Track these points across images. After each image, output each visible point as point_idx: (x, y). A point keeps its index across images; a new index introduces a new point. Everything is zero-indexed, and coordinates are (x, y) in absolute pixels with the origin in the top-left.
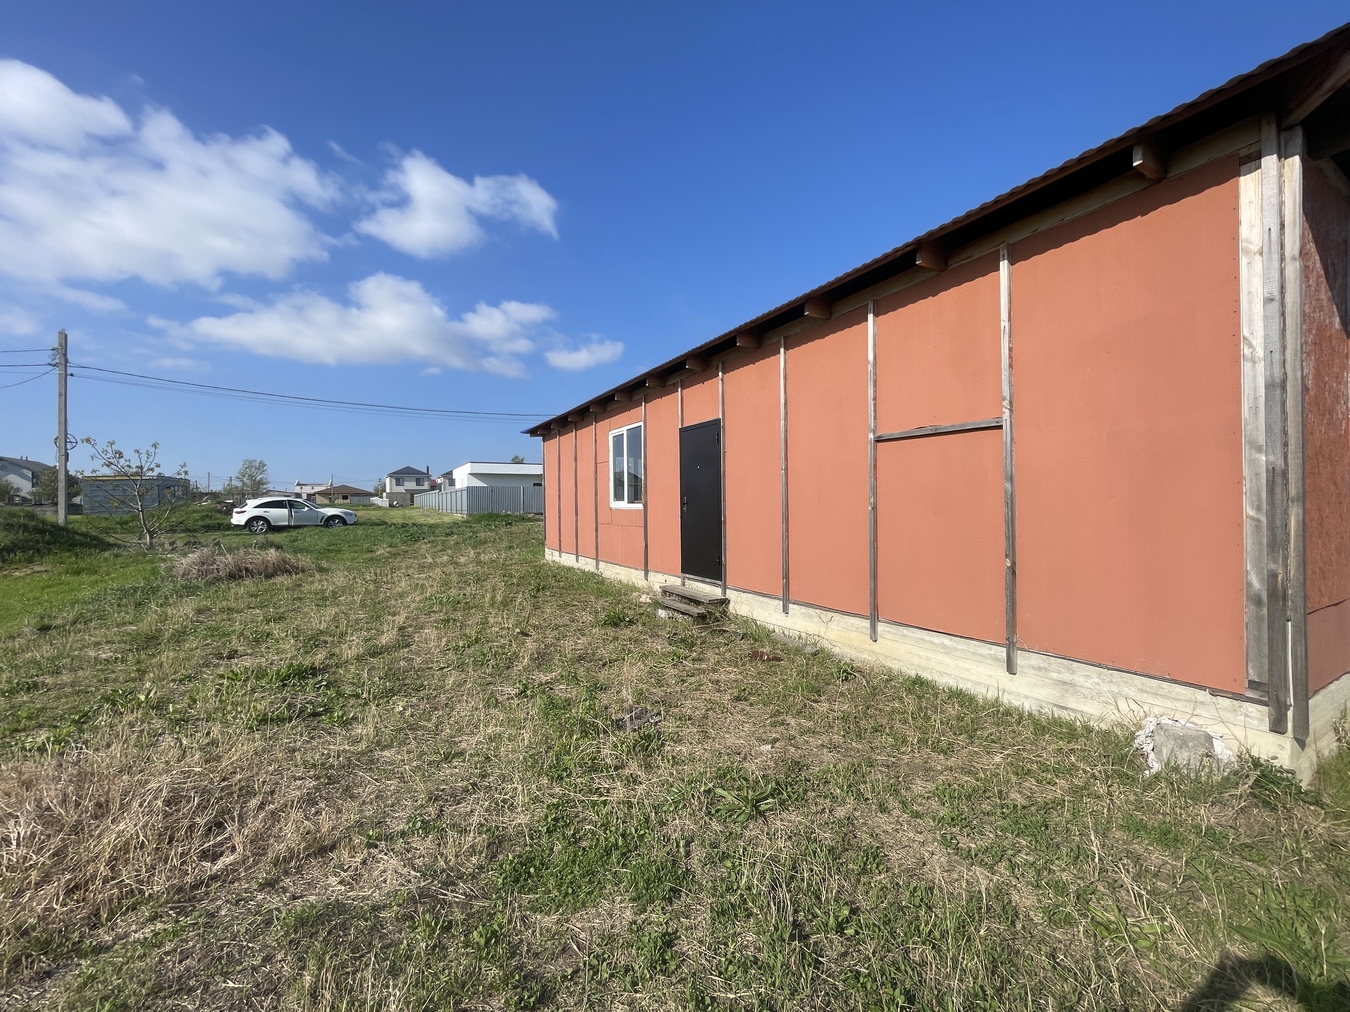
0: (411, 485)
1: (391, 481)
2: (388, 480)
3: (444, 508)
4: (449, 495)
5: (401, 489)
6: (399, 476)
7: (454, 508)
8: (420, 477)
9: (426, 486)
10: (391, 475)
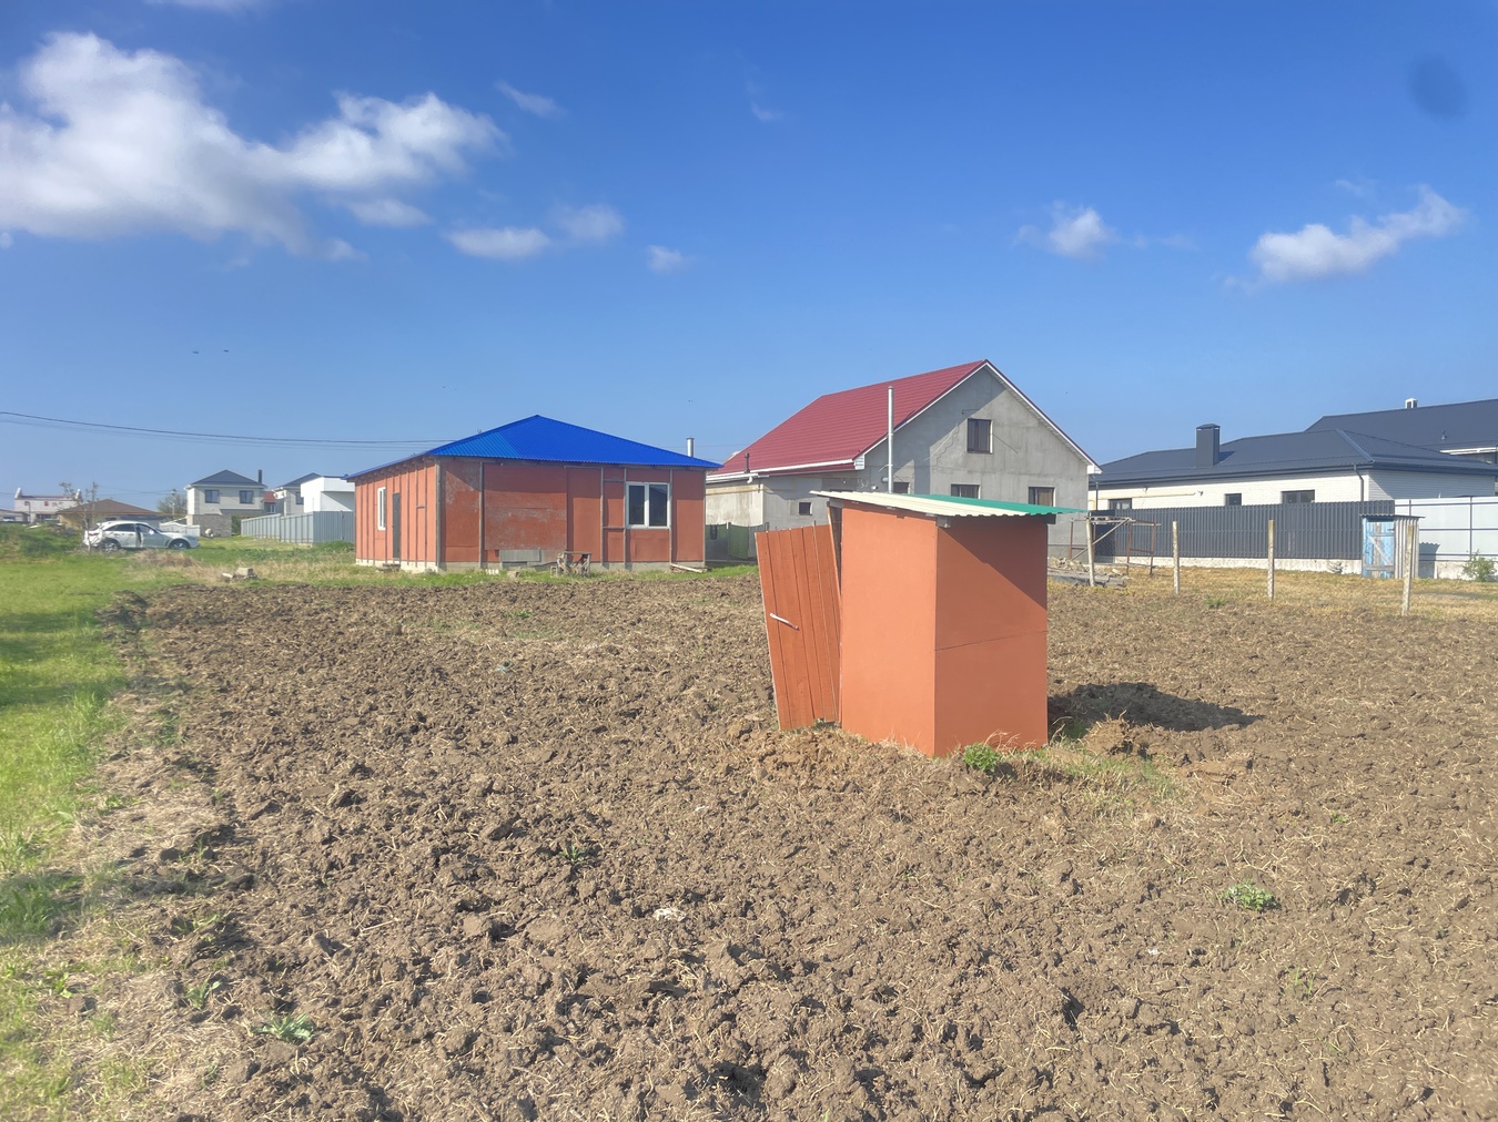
0: (231, 502)
1: (196, 495)
2: (191, 495)
3: (288, 537)
4: (293, 520)
5: (214, 509)
6: (211, 487)
7: (299, 537)
8: (246, 487)
9: (257, 504)
10: (197, 485)
